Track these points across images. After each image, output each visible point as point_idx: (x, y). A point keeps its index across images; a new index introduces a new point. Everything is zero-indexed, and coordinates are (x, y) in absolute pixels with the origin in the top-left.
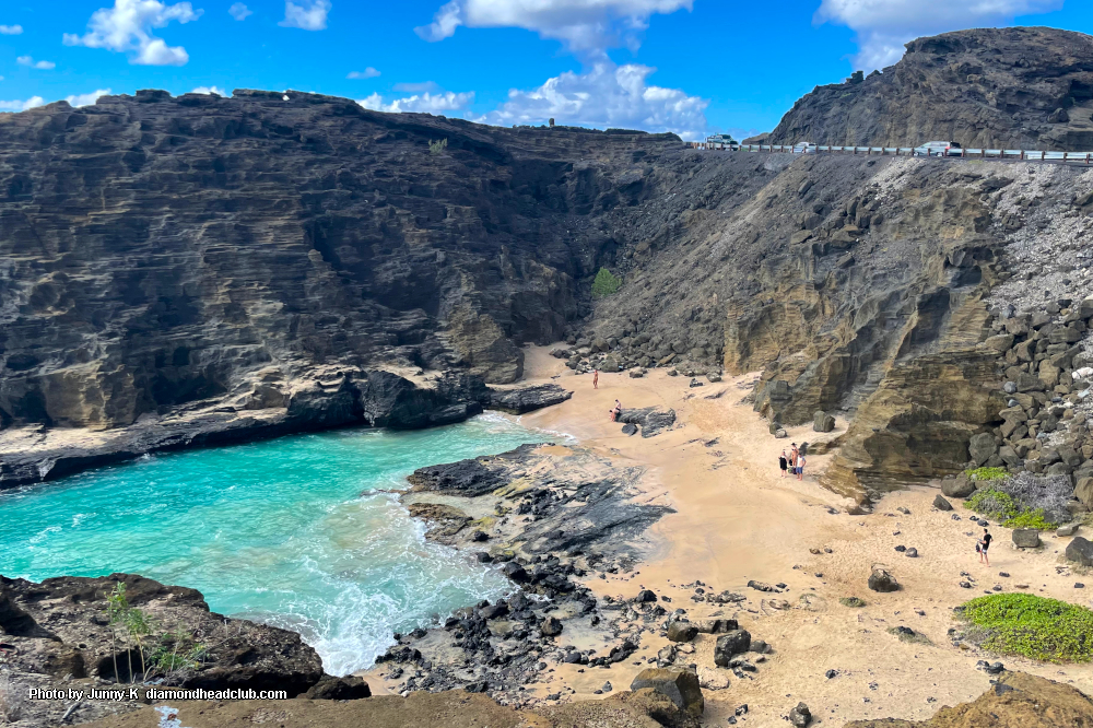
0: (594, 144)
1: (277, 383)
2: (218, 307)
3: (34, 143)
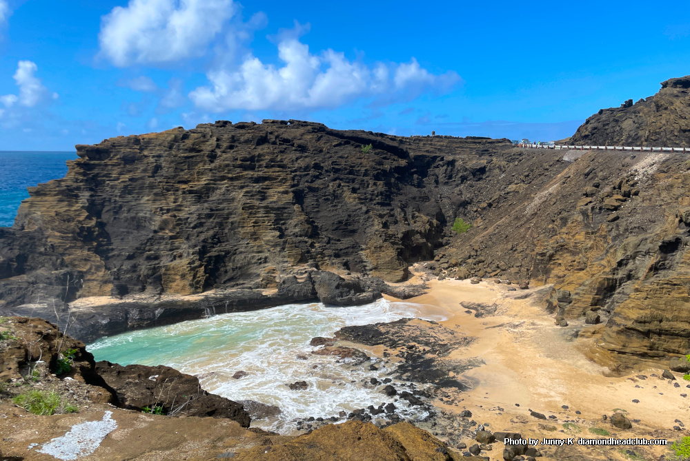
0: (458, 145)
1: (273, 275)
3: (165, 148)
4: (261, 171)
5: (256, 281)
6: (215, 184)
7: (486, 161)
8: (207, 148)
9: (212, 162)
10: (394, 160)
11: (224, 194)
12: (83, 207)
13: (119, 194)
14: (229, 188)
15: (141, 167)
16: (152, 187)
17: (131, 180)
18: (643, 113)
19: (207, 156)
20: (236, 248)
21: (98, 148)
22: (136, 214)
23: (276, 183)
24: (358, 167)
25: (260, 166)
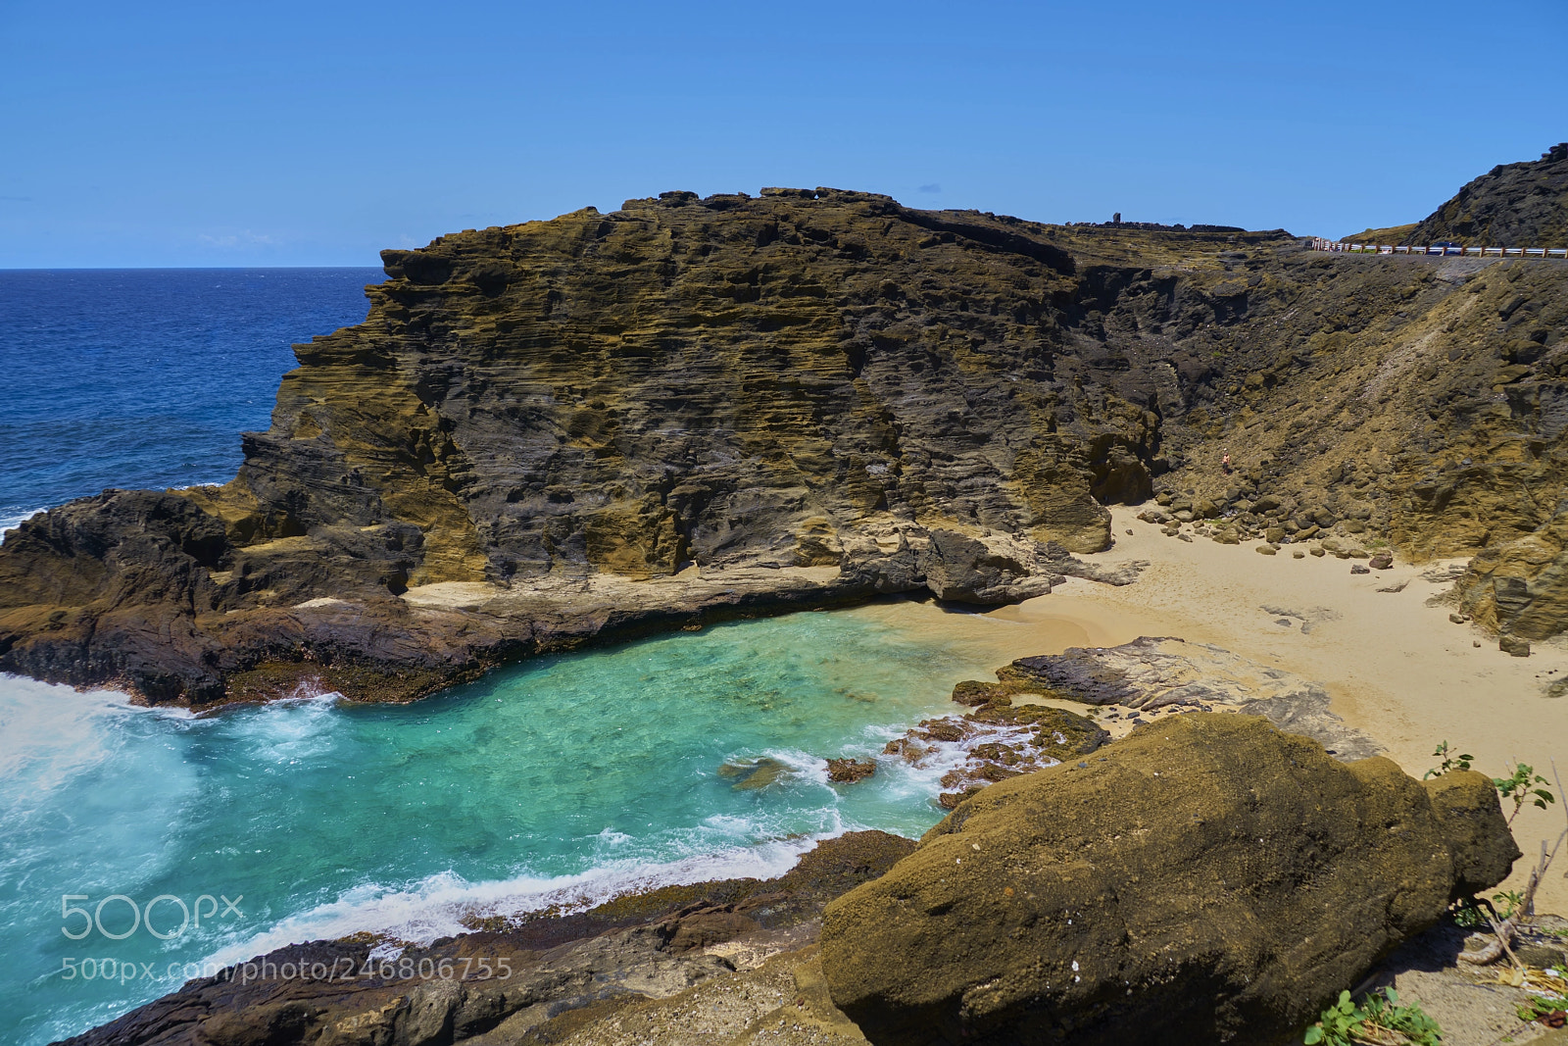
0: (1174, 244)
1: (826, 537)
2: (758, 444)
3: (566, 255)
4: (772, 303)
5: (787, 549)
6: (676, 334)
7: (1246, 281)
8: (655, 253)
9: (669, 284)
10: (1051, 277)
11: (698, 358)
12: (408, 387)
13: (479, 358)
14: (711, 343)
15: (521, 297)
16: (546, 342)
17: (503, 326)
19: (657, 272)
20: (733, 476)
21: (427, 257)
22: (519, 401)
23: (805, 329)
24: (979, 293)
25: (770, 292)
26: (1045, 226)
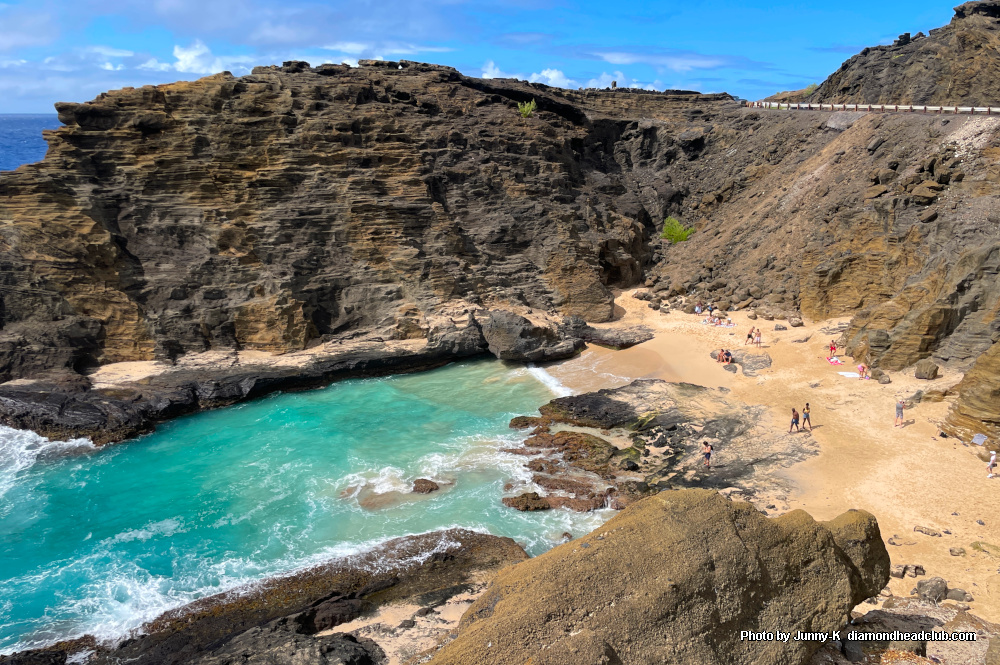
0: (653, 103)
1: (415, 317)
2: (364, 251)
3: (209, 109)
4: (371, 147)
5: (388, 328)
6: (300, 170)
7: (702, 129)
8: (278, 108)
9: (291, 132)
10: (568, 128)
11: (317, 187)
12: (84, 211)
13: (142, 188)
15: (174, 140)
16: (196, 175)
17: (160, 163)
18: (942, 54)
19: (281, 122)
20: (347, 275)
21: (94, 109)
22: (176, 221)
23: (396, 166)
24: (520, 139)
25: (368, 139)
26: (565, 91)
